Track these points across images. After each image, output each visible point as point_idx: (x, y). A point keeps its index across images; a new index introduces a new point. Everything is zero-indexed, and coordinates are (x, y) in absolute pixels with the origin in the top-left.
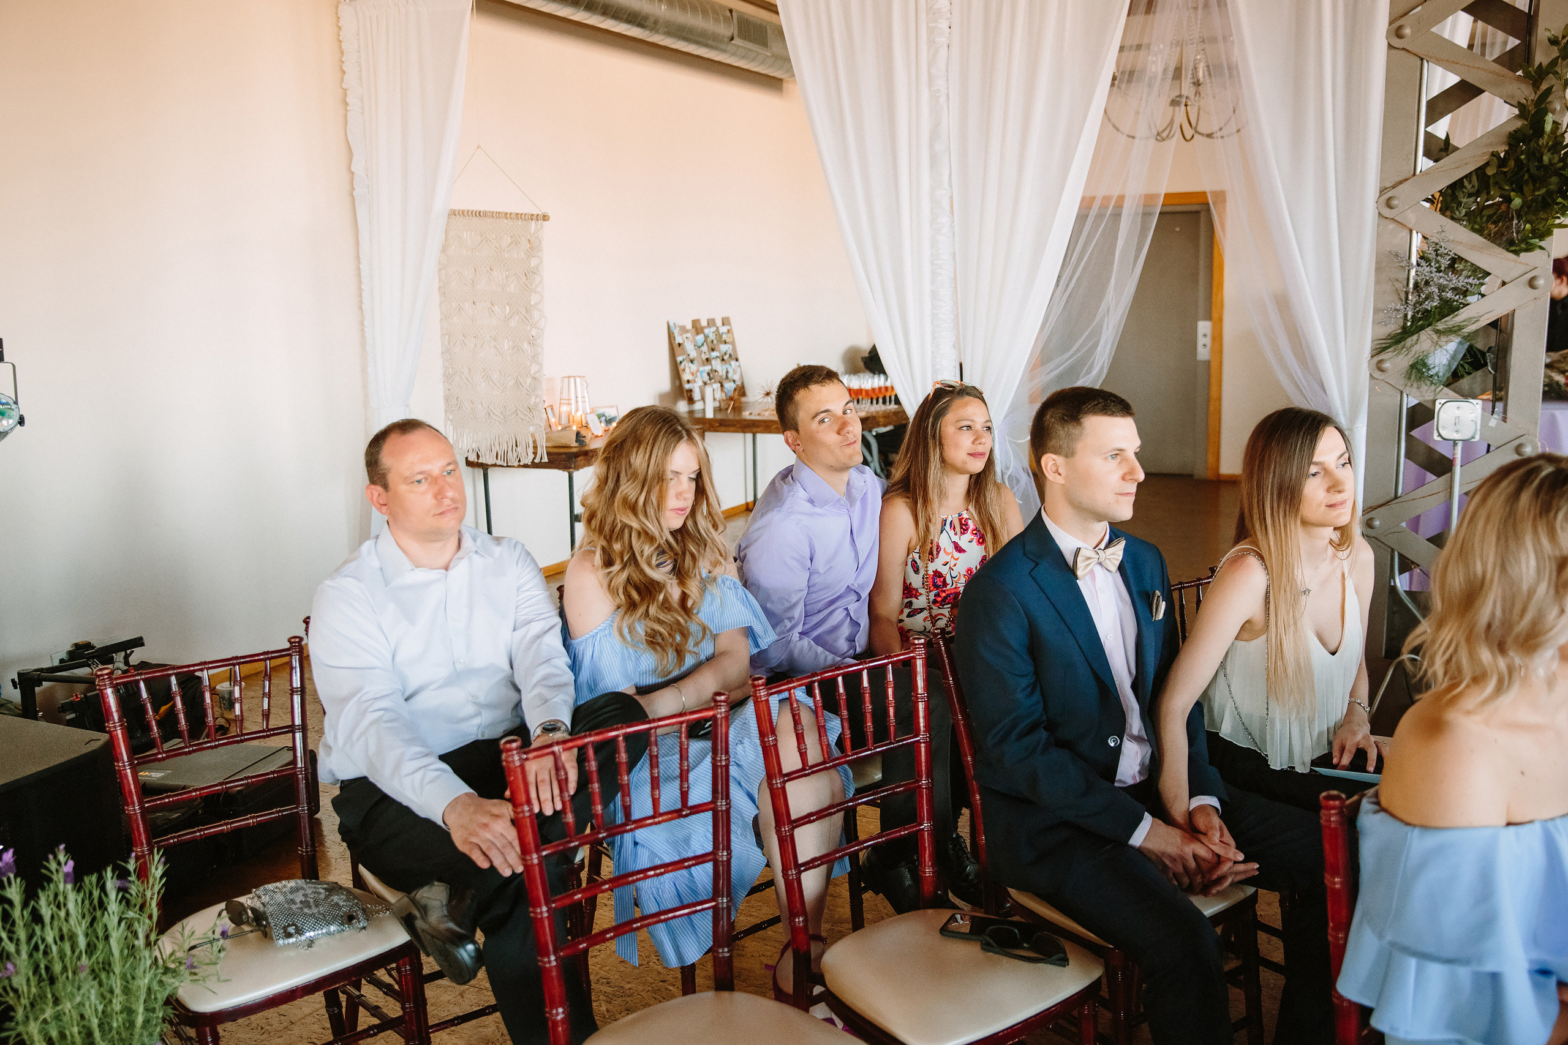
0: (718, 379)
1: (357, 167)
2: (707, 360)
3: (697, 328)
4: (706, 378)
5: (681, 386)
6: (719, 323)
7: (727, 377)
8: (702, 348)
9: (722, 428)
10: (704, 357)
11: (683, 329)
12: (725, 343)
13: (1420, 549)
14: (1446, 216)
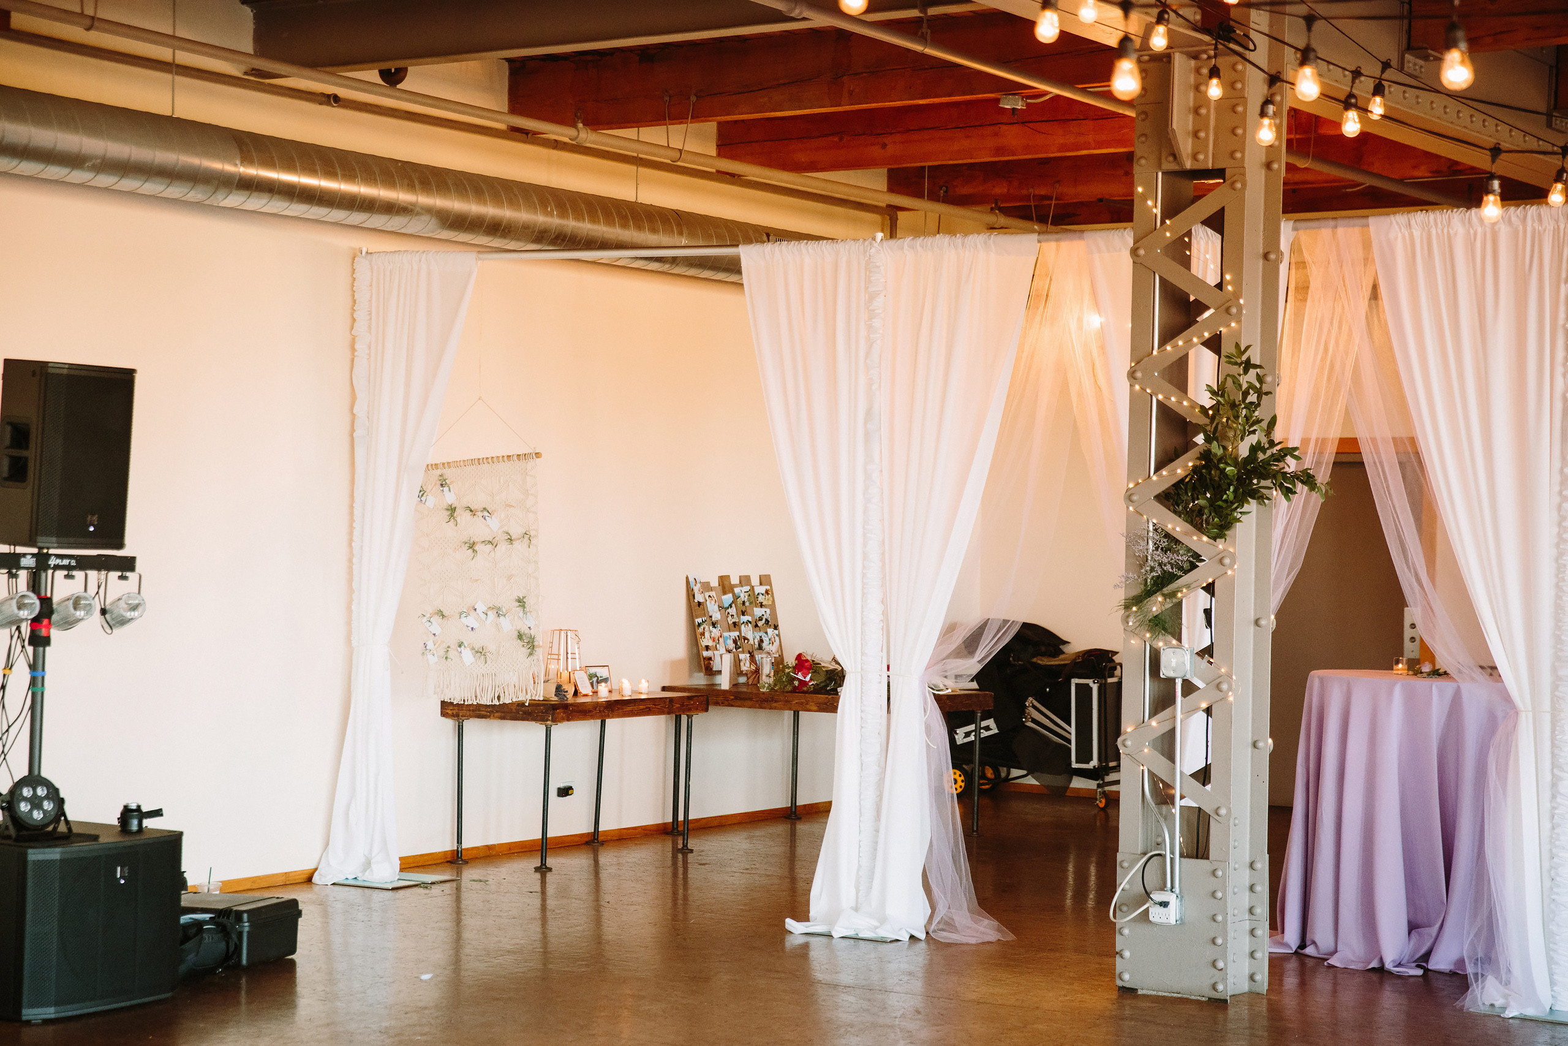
0: (747, 648)
1: (360, 409)
2: (735, 624)
3: (725, 584)
4: (731, 646)
5: (698, 654)
6: (755, 581)
7: (760, 648)
8: (729, 610)
9: (739, 703)
10: (730, 621)
11: (706, 587)
12: (762, 606)
13: (1160, 765)
14: (1169, 510)
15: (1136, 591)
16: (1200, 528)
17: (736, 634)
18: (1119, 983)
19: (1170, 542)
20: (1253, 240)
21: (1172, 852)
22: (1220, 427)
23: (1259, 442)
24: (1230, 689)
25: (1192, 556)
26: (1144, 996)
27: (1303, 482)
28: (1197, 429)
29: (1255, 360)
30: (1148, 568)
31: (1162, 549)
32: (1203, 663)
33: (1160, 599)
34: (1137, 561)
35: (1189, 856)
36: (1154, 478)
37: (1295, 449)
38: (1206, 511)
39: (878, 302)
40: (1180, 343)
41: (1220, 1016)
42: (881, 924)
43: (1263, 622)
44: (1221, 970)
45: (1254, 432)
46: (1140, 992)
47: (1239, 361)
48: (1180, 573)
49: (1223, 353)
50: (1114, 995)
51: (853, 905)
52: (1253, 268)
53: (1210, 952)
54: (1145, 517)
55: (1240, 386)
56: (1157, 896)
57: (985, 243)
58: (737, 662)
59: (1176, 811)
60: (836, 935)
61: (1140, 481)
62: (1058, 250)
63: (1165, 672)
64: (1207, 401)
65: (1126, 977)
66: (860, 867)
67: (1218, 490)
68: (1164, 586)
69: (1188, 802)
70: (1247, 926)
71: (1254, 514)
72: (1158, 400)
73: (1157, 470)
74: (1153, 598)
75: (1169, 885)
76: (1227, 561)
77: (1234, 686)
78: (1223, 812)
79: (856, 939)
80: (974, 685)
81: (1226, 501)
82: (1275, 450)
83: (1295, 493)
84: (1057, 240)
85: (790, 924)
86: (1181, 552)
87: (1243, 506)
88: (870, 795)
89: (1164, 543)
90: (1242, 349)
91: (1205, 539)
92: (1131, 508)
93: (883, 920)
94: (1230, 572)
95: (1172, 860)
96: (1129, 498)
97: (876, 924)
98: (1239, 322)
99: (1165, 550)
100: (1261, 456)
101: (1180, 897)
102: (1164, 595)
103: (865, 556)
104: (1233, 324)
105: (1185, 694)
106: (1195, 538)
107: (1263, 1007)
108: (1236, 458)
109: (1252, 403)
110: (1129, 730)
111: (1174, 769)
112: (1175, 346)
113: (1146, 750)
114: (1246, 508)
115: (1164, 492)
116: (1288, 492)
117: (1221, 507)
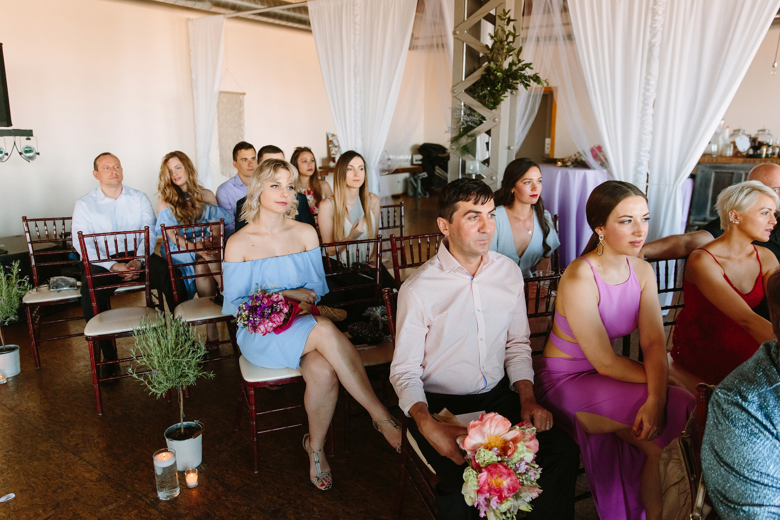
14: (471, 96)
15: (456, 134)
16: (484, 104)
19: (470, 111)
22: (495, 54)
23: (513, 61)
24: (497, 179)
25: (481, 118)
27: (534, 81)
28: (485, 57)
29: (512, 18)
30: (461, 124)
31: (467, 114)
32: (485, 167)
33: (466, 138)
34: (456, 120)
36: (465, 81)
37: (531, 64)
38: (488, 96)
40: (477, 15)
43: (513, 147)
45: (511, 55)
47: (504, 18)
48: (475, 126)
54: (460, 100)
55: (505, 32)
61: (458, 83)
63: (467, 171)
64: (490, 43)
67: (493, 85)
68: (468, 132)
71: (509, 98)
72: (466, 44)
73: (466, 78)
74: (463, 137)
76: (497, 119)
81: (497, 90)
82: (520, 65)
83: (530, 86)
86: (476, 116)
87: (504, 93)
89: (468, 112)
90: (507, 11)
91: (487, 109)
92: (454, 96)
94: (498, 125)
96: (453, 90)
99: (468, 115)
100: (514, 68)
102: (468, 136)
106: (482, 109)
108: (503, 68)
109: (510, 41)
112: (475, 17)
114: (506, 94)
115: (468, 88)
116: (526, 86)
117: (494, 93)
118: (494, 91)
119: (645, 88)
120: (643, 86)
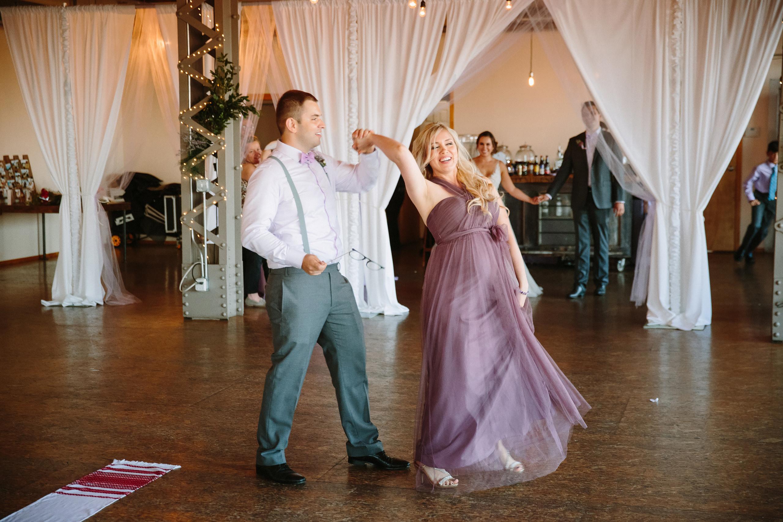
0: (19, 187)
2: (12, 176)
3: (6, 159)
4: (11, 186)
6: (21, 158)
7: (25, 187)
9: (16, 211)
10: (10, 175)
12: (24, 168)
13: (198, 227)
14: (198, 123)
15: (185, 157)
16: (211, 131)
17: (13, 181)
18: (184, 316)
19: (198, 136)
20: (227, 11)
21: (204, 262)
22: (217, 88)
23: (233, 94)
24: (225, 195)
25: (208, 142)
26: (195, 320)
27: (250, 110)
28: (208, 89)
29: (230, 60)
30: (190, 147)
32: (214, 186)
33: (195, 160)
34: (184, 144)
35: (211, 264)
36: (191, 110)
37: (247, 97)
38: (212, 123)
39: (67, 34)
40: (199, 53)
41: (225, 325)
42: (84, 300)
43: (238, 168)
44: (225, 308)
45: (230, 90)
46: (193, 319)
47: (223, 60)
48: (203, 149)
49: (217, 57)
50: (182, 321)
51: (71, 292)
52: (227, 22)
53: (220, 301)
54: (188, 126)
55: (224, 71)
56: (198, 280)
57: (112, 8)
58: (14, 193)
59: (205, 246)
60: (64, 305)
61: (185, 111)
62: (144, 12)
63: (198, 190)
64: (210, 77)
65: (187, 313)
66: (73, 277)
67: (217, 115)
68: (197, 154)
69: (211, 242)
70: (235, 290)
71: (232, 125)
72: (191, 77)
73: (192, 106)
74: (192, 159)
75: (203, 275)
76: (222, 143)
77: (227, 194)
78: (224, 245)
79: (73, 307)
80: (122, 200)
81: (220, 119)
82: (239, 97)
83: (248, 115)
84: (144, 8)
85: (44, 302)
86: (203, 140)
87: (227, 121)
88: (76, 246)
89: (196, 137)
90: (224, 55)
91: (212, 134)
92: (182, 123)
93: (84, 298)
94: (223, 148)
95: (204, 265)
96: (181, 118)
97: (81, 299)
98: (222, 44)
99: (196, 139)
100: (234, 100)
101: (208, 280)
102: (197, 158)
103: (68, 145)
104: (220, 45)
105: (207, 198)
106: (209, 134)
107: (242, 321)
108: (224, 100)
109: (229, 78)
110: (185, 214)
111: (203, 229)
112: (197, 54)
113: (192, 222)
114: (229, 121)
115: (195, 115)
116: (245, 115)
117: (218, 121)
118: (218, 119)
119: (349, 115)
120: (347, 113)
